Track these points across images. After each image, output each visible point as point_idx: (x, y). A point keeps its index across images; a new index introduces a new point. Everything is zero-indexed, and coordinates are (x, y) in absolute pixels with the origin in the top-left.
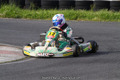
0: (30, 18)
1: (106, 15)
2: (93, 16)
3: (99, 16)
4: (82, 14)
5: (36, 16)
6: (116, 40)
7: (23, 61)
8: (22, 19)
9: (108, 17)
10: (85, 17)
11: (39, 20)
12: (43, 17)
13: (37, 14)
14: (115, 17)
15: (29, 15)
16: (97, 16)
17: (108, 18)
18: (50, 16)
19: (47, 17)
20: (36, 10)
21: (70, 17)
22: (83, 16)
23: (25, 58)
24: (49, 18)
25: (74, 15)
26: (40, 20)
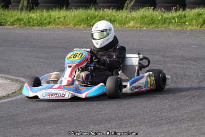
0: (20, 24)
1: (148, 18)
2: (128, 19)
3: (137, 20)
4: (108, 16)
5: (29, 22)
6: (167, 59)
7: (9, 99)
8: (6, 26)
9: (153, 21)
10: (114, 21)
11: (34, 27)
12: (41, 23)
13: (31, 18)
14: (164, 21)
15: (18, 19)
16: (134, 19)
17: (153, 23)
18: (55, 20)
19: (50, 23)
20: (30, 11)
21: (89, 22)
22: (110, 20)
23: (13, 93)
24: (52, 25)
25: (95, 18)
26: (37, 28)
